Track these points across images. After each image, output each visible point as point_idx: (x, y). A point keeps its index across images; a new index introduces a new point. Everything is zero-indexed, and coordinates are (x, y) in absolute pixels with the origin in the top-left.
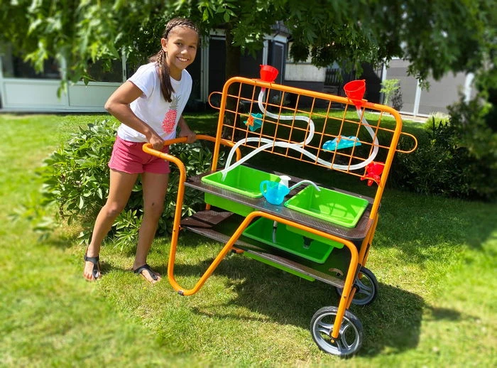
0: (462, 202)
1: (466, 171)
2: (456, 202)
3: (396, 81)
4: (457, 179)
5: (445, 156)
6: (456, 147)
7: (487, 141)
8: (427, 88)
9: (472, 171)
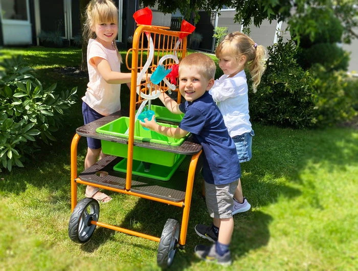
0: (278, 129)
1: (282, 103)
2: (273, 129)
3: (225, 29)
4: (274, 110)
5: (266, 90)
6: (275, 82)
7: (299, 78)
8: (248, 33)
9: (285, 103)
